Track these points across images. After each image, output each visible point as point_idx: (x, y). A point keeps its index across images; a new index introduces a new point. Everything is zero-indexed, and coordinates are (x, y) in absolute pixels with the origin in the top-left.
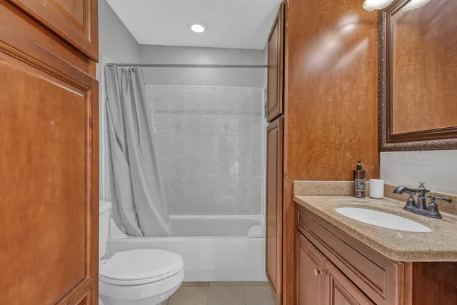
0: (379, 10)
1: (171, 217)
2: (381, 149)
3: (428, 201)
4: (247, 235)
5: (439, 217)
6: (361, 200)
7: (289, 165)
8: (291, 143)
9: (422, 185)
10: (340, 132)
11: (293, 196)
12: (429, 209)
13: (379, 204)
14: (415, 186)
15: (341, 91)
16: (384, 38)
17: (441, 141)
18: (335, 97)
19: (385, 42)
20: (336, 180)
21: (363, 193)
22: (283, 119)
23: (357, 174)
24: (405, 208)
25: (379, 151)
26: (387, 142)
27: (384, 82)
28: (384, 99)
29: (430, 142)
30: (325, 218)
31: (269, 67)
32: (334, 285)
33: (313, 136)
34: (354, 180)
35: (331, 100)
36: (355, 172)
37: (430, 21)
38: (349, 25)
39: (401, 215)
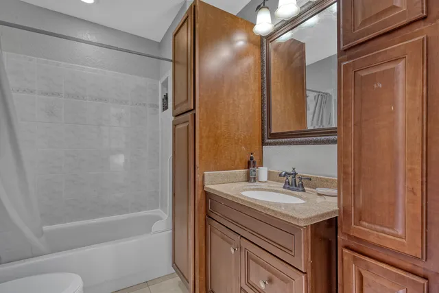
0: (261, 36)
1: (46, 228)
2: (263, 144)
3: (297, 180)
4: (151, 231)
5: (304, 191)
6: (255, 184)
7: (200, 158)
8: (201, 138)
9: (294, 169)
10: (238, 129)
11: (203, 186)
12: (299, 186)
13: (264, 186)
14: (290, 171)
15: (238, 95)
16: (265, 58)
17: (323, 138)
18: (234, 100)
19: (265, 61)
20: (237, 169)
21: (254, 178)
22: (195, 114)
23: (250, 164)
24: (284, 187)
25: (263, 145)
26: (268, 139)
27: (265, 93)
28: (266, 106)
29: (315, 138)
30: (240, 202)
31: (174, 62)
32: (249, 257)
33: (219, 131)
34: (248, 168)
35: (231, 102)
36: (249, 162)
37: (295, 54)
38: (240, 41)
39: (283, 193)
